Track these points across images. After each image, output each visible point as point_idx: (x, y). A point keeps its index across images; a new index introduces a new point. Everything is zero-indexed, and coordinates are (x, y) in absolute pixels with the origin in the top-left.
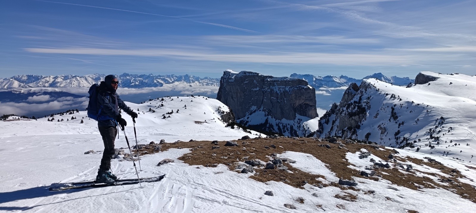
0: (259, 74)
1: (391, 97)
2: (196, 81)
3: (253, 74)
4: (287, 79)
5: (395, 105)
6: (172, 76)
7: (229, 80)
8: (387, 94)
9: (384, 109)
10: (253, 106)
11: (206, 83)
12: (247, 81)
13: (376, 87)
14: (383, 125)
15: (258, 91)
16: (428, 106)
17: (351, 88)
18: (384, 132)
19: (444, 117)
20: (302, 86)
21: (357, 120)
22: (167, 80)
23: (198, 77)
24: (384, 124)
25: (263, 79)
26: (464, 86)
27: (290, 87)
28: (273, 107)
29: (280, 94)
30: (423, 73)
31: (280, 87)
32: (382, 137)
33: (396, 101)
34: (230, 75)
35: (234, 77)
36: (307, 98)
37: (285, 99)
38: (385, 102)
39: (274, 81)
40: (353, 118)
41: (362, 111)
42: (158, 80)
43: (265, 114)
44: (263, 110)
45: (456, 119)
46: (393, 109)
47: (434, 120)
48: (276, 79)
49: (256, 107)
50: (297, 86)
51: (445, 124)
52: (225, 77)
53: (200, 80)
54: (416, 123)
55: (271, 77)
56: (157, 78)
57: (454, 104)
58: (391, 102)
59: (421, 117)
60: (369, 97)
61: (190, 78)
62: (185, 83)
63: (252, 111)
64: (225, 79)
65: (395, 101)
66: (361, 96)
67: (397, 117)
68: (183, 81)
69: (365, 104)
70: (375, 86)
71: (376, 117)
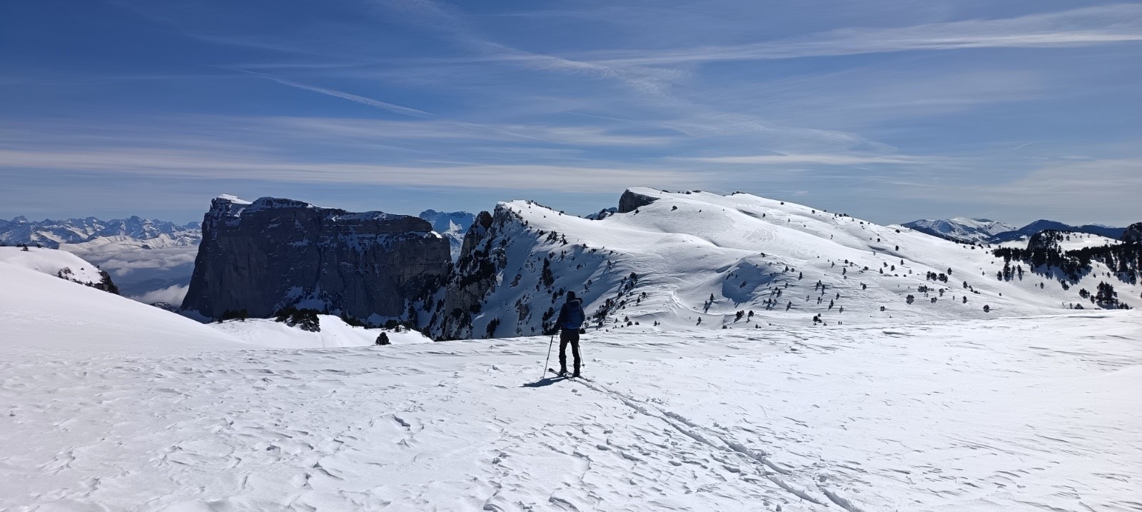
0: (307, 204)
1: (548, 239)
2: (161, 232)
3: (291, 206)
4: (380, 216)
5: (552, 255)
6: (90, 221)
7: (227, 222)
8: (542, 233)
9: (532, 265)
10: (294, 288)
11: (193, 237)
12: (274, 222)
13: (521, 218)
14: (525, 298)
15: (305, 247)
16: (612, 252)
17: (478, 224)
18: (526, 315)
19: (637, 273)
20: (417, 233)
21: (476, 292)
22: (72, 233)
23: (170, 222)
24: (528, 298)
25: (320, 215)
26: (697, 212)
27: (386, 235)
28: (345, 286)
29: (362, 254)
30: (631, 190)
31: (364, 235)
32: (520, 326)
33: (556, 247)
34: (228, 210)
35: (239, 212)
36: (430, 262)
37: (376, 265)
38: (535, 249)
39: (349, 222)
40: (467, 288)
41: (488, 271)
42: (44, 234)
43: (326, 305)
44: (320, 297)
45: (658, 276)
46: (547, 263)
47: (618, 282)
48: (353, 217)
49: (301, 289)
50: (406, 234)
51: (637, 287)
52: (216, 215)
53: (173, 229)
54: (586, 288)
55: (340, 212)
56: (39, 227)
57: (665, 246)
58: (545, 248)
59: (596, 276)
60: (506, 239)
61: (145, 227)
62: (129, 240)
63: (291, 299)
64: (216, 218)
65: (554, 245)
66: (492, 239)
67: (552, 281)
68: (122, 234)
69: (496, 256)
70: (520, 215)
71: (515, 283)
